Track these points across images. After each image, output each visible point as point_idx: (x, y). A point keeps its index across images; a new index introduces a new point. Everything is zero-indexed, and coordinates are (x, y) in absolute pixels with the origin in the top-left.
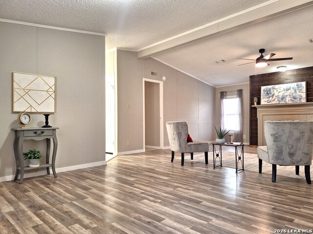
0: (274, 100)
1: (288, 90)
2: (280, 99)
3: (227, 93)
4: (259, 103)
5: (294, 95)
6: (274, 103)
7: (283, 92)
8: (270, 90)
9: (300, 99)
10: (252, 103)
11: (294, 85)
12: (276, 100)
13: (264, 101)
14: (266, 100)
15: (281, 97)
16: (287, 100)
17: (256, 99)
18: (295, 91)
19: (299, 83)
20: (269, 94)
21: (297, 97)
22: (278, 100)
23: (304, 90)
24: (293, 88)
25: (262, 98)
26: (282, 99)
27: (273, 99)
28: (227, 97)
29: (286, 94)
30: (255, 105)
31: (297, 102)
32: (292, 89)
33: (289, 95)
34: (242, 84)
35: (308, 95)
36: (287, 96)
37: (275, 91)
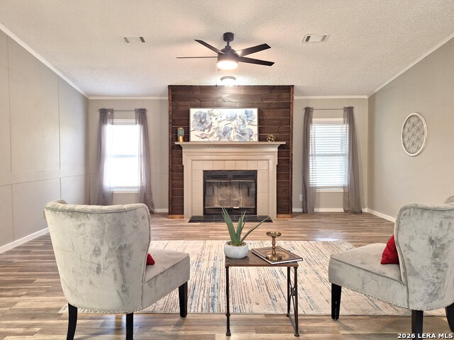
0: (212, 135)
1: (233, 119)
2: (221, 134)
3: (115, 114)
4: (187, 138)
5: (242, 128)
6: (211, 139)
7: (226, 122)
8: (205, 117)
9: (251, 136)
10: (174, 137)
11: (241, 112)
12: (215, 135)
13: (195, 136)
14: (199, 133)
15: (222, 129)
16: (232, 136)
17: (181, 131)
18: (244, 122)
19: (249, 110)
20: (203, 123)
21: (247, 132)
22: (219, 136)
23: (256, 121)
24: (240, 117)
25: (192, 129)
26: (225, 133)
27: (211, 132)
28: (115, 121)
29: (230, 126)
30: (181, 141)
31: (246, 139)
32: (238, 118)
33: (235, 128)
34: (144, 98)
35: (260, 130)
36: (231, 129)
37: (214, 119)
